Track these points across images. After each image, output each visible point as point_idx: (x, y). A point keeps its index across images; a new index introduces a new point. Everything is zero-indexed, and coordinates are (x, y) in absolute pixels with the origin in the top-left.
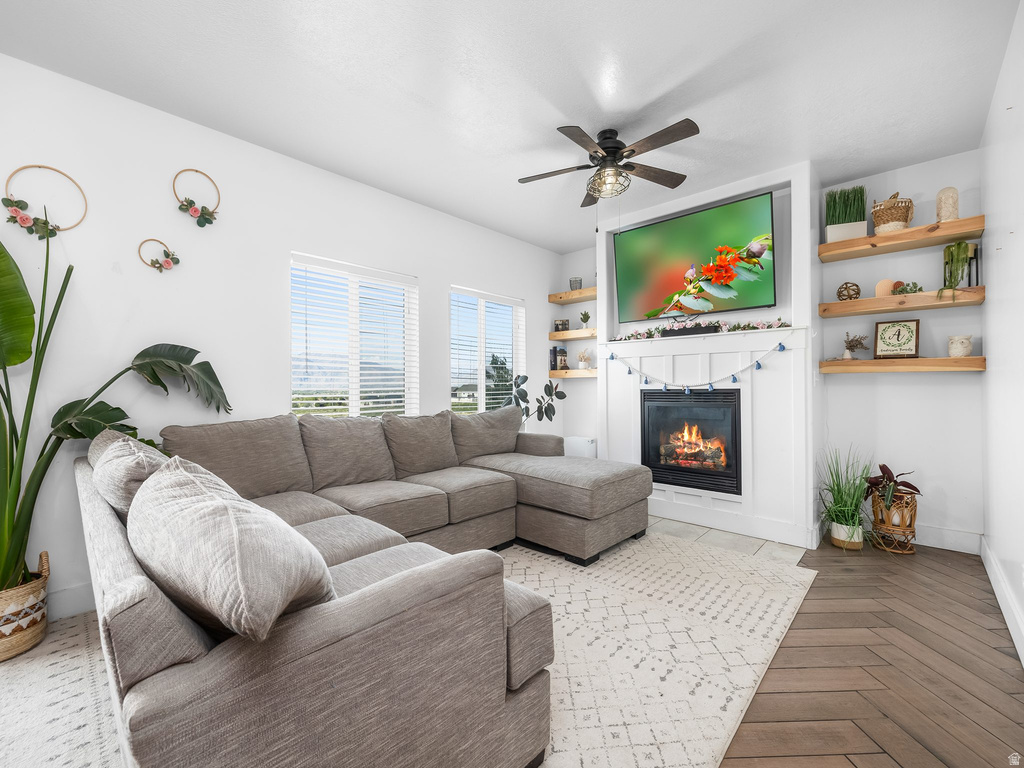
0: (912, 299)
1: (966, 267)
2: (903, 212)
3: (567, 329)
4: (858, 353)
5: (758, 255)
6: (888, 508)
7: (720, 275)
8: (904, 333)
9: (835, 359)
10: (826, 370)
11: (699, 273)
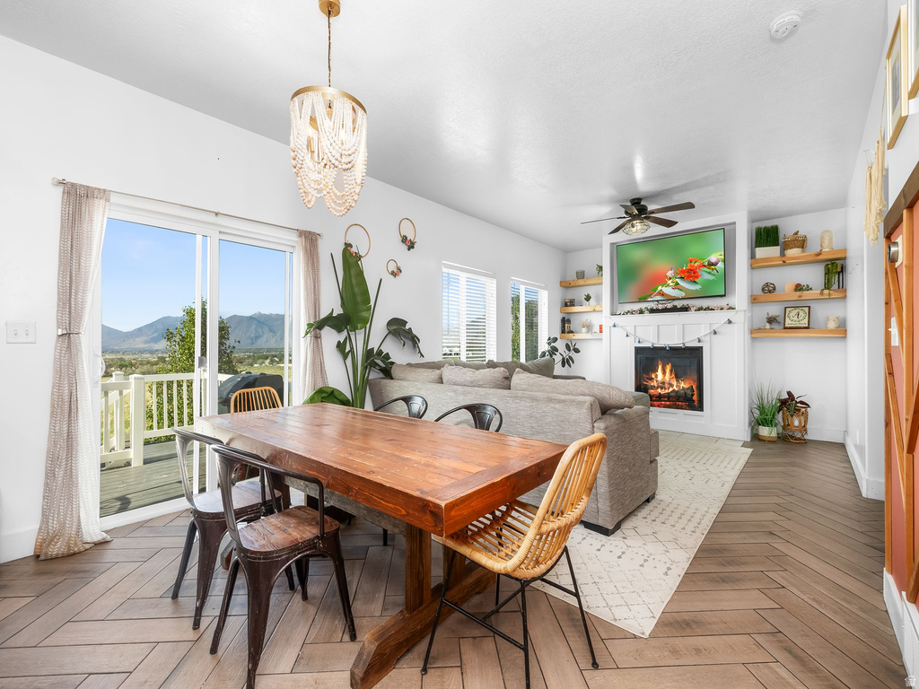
0: (806, 294)
1: (837, 276)
2: (801, 243)
3: (574, 305)
4: (775, 326)
5: (716, 264)
6: (792, 416)
7: (691, 275)
8: (801, 313)
9: (760, 329)
10: (754, 335)
11: (676, 273)
